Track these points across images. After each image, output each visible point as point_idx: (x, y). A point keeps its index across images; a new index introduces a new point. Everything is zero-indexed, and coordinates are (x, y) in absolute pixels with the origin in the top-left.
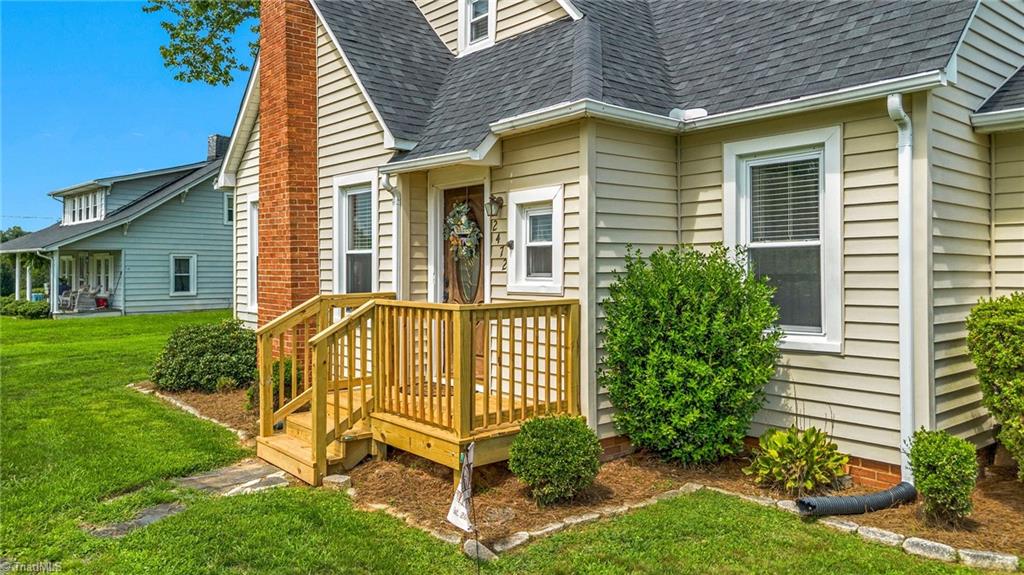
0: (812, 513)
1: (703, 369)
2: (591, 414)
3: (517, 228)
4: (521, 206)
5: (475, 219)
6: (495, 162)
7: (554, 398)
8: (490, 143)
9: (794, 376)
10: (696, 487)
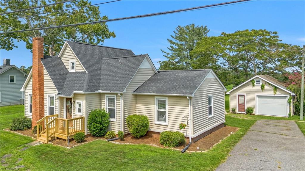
0: (109, 141)
1: (99, 125)
2: (86, 132)
3: (77, 106)
4: (77, 103)
5: (71, 103)
6: (74, 96)
7: (81, 129)
8: (73, 94)
9: (112, 124)
10: (98, 139)
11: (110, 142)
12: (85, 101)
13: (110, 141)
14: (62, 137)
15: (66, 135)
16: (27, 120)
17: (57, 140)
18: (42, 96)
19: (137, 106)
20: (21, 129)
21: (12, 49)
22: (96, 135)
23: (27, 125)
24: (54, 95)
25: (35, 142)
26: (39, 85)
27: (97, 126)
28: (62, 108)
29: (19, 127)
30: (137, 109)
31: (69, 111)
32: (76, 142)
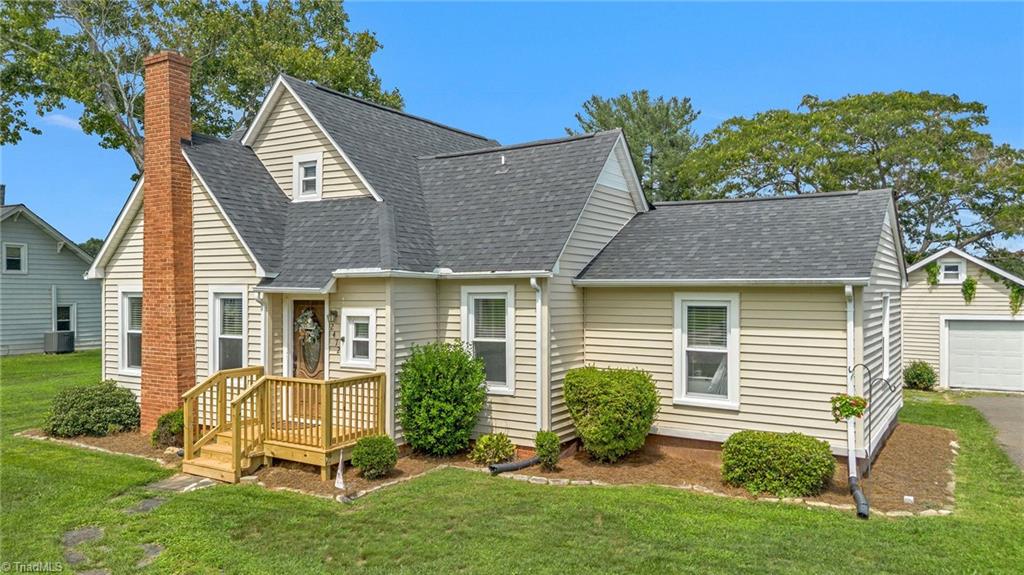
0: (495, 472)
1: (448, 407)
2: (391, 431)
3: (347, 331)
4: (349, 317)
5: (318, 321)
6: (333, 291)
8: (332, 282)
9: (494, 407)
10: (444, 466)
11: (501, 475)
12: (388, 308)
13: (501, 472)
14: (299, 458)
15: (317, 446)
16: (119, 396)
17: (276, 470)
18: (186, 297)
19: (587, 334)
20: (95, 428)
21: (18, 142)
22: (435, 450)
23: (119, 415)
24: (243, 289)
25: (178, 478)
26: (174, 248)
27: (441, 410)
28: (277, 341)
29: (86, 422)
30: (587, 349)
31: (308, 354)
32: (361, 475)
